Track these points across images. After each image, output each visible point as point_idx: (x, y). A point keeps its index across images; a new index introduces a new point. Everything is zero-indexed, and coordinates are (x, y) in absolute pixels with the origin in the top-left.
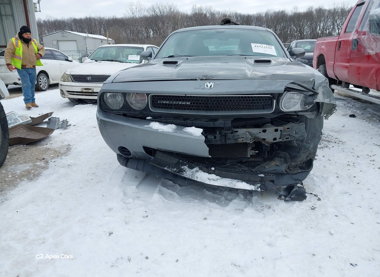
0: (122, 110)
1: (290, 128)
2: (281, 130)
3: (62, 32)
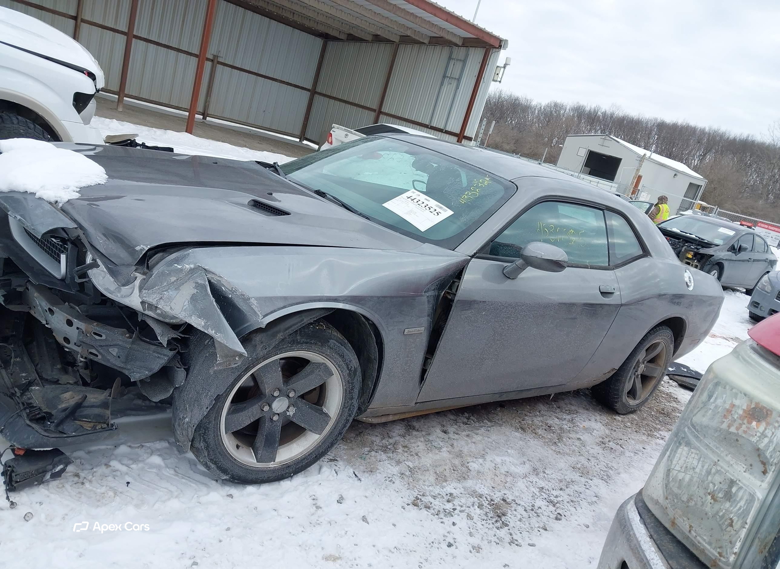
1: (101, 336)
2: (78, 328)
3: (604, 137)
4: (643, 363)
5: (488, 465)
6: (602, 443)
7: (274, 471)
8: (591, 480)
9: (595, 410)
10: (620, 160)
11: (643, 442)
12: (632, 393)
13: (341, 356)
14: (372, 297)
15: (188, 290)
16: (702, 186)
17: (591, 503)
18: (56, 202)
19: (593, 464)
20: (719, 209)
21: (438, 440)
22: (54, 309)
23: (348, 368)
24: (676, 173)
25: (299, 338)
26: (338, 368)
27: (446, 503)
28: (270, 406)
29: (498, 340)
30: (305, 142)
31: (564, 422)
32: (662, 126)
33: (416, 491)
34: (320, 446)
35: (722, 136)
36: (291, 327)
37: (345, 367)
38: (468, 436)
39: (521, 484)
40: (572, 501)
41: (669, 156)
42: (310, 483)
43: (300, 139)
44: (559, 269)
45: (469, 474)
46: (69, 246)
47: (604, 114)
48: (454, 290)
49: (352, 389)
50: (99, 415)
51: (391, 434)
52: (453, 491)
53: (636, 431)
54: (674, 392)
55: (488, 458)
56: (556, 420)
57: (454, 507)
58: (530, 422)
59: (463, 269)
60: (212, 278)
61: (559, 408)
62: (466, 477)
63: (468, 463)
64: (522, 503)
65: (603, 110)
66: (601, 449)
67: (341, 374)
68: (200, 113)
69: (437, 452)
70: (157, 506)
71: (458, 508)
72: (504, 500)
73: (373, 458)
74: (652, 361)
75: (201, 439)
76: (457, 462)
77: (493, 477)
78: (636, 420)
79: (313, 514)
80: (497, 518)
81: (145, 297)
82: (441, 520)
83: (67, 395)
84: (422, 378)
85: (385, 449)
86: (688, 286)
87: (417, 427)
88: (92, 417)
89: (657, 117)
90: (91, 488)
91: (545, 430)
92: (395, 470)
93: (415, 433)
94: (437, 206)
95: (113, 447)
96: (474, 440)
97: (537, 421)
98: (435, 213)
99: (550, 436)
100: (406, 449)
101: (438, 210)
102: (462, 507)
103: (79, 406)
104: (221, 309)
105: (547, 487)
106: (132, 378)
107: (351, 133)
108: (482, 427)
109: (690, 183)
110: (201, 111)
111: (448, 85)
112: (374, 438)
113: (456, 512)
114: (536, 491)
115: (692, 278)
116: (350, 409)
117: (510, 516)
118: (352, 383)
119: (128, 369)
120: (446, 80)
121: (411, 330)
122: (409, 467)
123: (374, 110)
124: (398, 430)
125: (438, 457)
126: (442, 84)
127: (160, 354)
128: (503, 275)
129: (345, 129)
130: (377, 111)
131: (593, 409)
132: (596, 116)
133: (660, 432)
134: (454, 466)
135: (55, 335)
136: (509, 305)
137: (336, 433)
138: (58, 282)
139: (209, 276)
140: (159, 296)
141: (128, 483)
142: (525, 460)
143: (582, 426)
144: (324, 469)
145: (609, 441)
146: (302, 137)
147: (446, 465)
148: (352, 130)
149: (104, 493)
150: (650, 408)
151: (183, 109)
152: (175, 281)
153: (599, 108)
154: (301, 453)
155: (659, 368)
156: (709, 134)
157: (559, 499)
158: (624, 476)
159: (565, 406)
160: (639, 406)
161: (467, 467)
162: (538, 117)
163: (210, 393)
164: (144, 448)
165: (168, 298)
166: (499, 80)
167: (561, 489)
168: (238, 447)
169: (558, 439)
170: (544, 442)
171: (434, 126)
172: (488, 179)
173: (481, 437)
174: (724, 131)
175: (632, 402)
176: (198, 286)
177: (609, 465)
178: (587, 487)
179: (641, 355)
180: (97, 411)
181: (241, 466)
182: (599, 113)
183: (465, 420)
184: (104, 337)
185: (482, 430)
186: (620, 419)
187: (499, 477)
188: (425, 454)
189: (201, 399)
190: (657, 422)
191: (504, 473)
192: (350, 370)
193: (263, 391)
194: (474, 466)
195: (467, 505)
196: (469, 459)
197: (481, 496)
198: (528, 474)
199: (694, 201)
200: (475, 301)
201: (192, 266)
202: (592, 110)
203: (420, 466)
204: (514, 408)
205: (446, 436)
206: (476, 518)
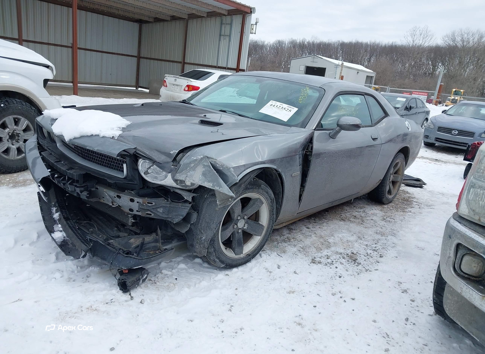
1: (152, 204)
2: (138, 202)
3: (313, 57)
4: (392, 175)
5: (337, 239)
6: (384, 219)
7: (243, 258)
8: (387, 237)
9: (373, 205)
10: (325, 68)
11: (402, 215)
12: (390, 192)
13: (267, 193)
14: (278, 159)
15: (200, 170)
16: (373, 76)
17: (393, 247)
18: (113, 137)
19: (384, 230)
20: (390, 88)
21: (307, 232)
22: (121, 195)
23: (270, 198)
24: (358, 71)
25: (248, 186)
26: (266, 199)
27: (327, 260)
28: (237, 225)
29: (332, 173)
30: (140, 89)
31: (361, 213)
32: (343, 45)
33: (310, 257)
34: (262, 242)
35: (378, 45)
36: (247, 180)
37: (269, 198)
38: (319, 228)
39: (356, 245)
40: (383, 248)
41: (352, 62)
42: (260, 262)
43: (136, 87)
44: (357, 129)
45: (330, 245)
46: (128, 159)
47: (309, 43)
48: (310, 149)
49: (273, 210)
50: (155, 247)
51: (283, 234)
52: (327, 254)
53: (397, 211)
54: (405, 189)
55: (336, 235)
56: (357, 212)
57: (332, 261)
58: (345, 216)
59: (312, 137)
60: (212, 161)
61: (355, 207)
62: (330, 246)
63: (327, 240)
64: (362, 253)
65: (308, 41)
66: (385, 222)
67: (267, 202)
68: (71, 82)
69: (310, 237)
70: (197, 286)
71: (334, 260)
72: (353, 253)
73: (281, 246)
74: (395, 173)
75: (212, 247)
76: (322, 240)
77: (342, 244)
78: (394, 206)
79: (270, 276)
80: (354, 262)
81: (178, 177)
82: (330, 267)
83: (132, 240)
84: (300, 199)
85: (284, 241)
86: (408, 129)
87: (293, 228)
88: (151, 248)
89: (339, 40)
90: (160, 284)
91: (354, 218)
92: (295, 249)
93: (294, 231)
94: (288, 107)
95: (157, 264)
96: (324, 229)
97: (348, 215)
98: (288, 110)
99: (357, 221)
100: (295, 239)
101: (290, 109)
102: (335, 260)
103: (143, 244)
104: (219, 176)
105: (368, 244)
106: (174, 221)
107: (178, 78)
108: (324, 222)
109: (367, 76)
110: (71, 81)
111: (223, 40)
112: (276, 237)
113: (334, 262)
114: (365, 247)
115: (409, 124)
116: (273, 220)
117: (359, 260)
118: (272, 206)
119: (170, 218)
120: (222, 37)
121: (295, 174)
122: (301, 247)
123: (180, 62)
124: (285, 232)
125: (311, 240)
126: (220, 40)
127: (185, 206)
128: (330, 137)
129: (174, 76)
130: (182, 63)
131: (371, 204)
132: (304, 45)
133: (408, 209)
134: (321, 242)
135: (123, 209)
136: (336, 152)
137: (268, 234)
138: (123, 180)
139: (210, 160)
140: (185, 175)
141: (176, 279)
142: (353, 234)
143: (370, 213)
144: (263, 255)
145: (387, 218)
146: (137, 86)
147: (317, 242)
148: (178, 76)
149: (168, 285)
150: (397, 199)
151: (59, 81)
152: (193, 166)
153: (305, 40)
154: (254, 247)
155: (400, 176)
156: (371, 45)
157: (377, 248)
158: (401, 232)
159: (357, 205)
160: (394, 198)
161: (328, 242)
162: (270, 51)
163: (215, 221)
164: (173, 262)
165: (190, 176)
166: (254, 32)
167: (376, 244)
168: (226, 249)
169: (362, 221)
170: (357, 224)
171: (230, 67)
172: (308, 88)
173: (327, 227)
174: (379, 42)
175: (390, 197)
176: (205, 167)
177: (392, 229)
178: (387, 240)
179: (392, 171)
180: (153, 244)
181: (229, 258)
182: (305, 43)
183: (314, 221)
184: (154, 204)
185: (325, 224)
186: (386, 207)
187: (345, 244)
188: (305, 239)
189: (210, 225)
190: (404, 205)
191: (346, 241)
192: (271, 199)
193: (233, 218)
194: (331, 240)
195: (337, 259)
196: (327, 238)
197: (341, 254)
198: (357, 240)
199: (371, 85)
200: (321, 153)
201: (202, 157)
202: (301, 42)
203: (306, 245)
204: (334, 211)
205: (310, 230)
206: (344, 263)
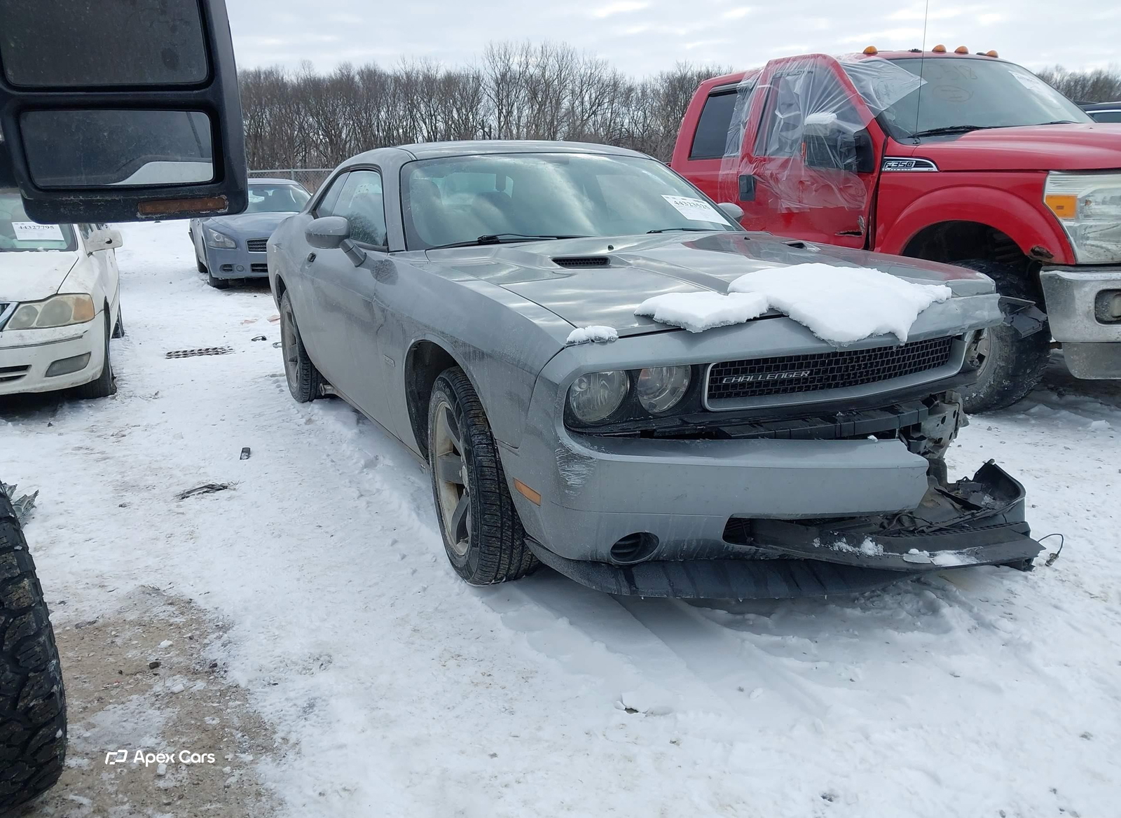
0: (625, 419)
